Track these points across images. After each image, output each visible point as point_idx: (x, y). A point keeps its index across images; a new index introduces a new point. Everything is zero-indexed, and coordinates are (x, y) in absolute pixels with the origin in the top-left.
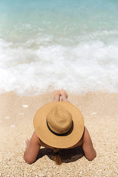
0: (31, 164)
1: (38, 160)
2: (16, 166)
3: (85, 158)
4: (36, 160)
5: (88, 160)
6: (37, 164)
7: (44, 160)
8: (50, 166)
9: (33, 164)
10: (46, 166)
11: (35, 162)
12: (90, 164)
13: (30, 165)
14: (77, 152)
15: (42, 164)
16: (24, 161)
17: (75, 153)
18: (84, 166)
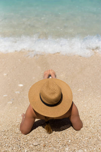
0: (26, 134)
1: (33, 131)
2: (14, 137)
3: (73, 129)
4: (31, 131)
5: (75, 130)
6: (32, 135)
7: (38, 131)
8: (43, 136)
9: (28, 134)
10: (39, 136)
11: (30, 132)
12: (78, 134)
13: (25, 136)
14: (66, 124)
15: (36, 134)
16: (21, 132)
17: (65, 124)
18: (72, 135)
